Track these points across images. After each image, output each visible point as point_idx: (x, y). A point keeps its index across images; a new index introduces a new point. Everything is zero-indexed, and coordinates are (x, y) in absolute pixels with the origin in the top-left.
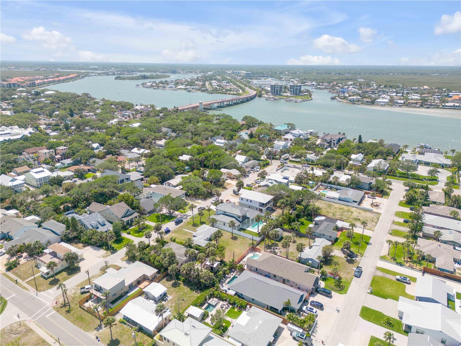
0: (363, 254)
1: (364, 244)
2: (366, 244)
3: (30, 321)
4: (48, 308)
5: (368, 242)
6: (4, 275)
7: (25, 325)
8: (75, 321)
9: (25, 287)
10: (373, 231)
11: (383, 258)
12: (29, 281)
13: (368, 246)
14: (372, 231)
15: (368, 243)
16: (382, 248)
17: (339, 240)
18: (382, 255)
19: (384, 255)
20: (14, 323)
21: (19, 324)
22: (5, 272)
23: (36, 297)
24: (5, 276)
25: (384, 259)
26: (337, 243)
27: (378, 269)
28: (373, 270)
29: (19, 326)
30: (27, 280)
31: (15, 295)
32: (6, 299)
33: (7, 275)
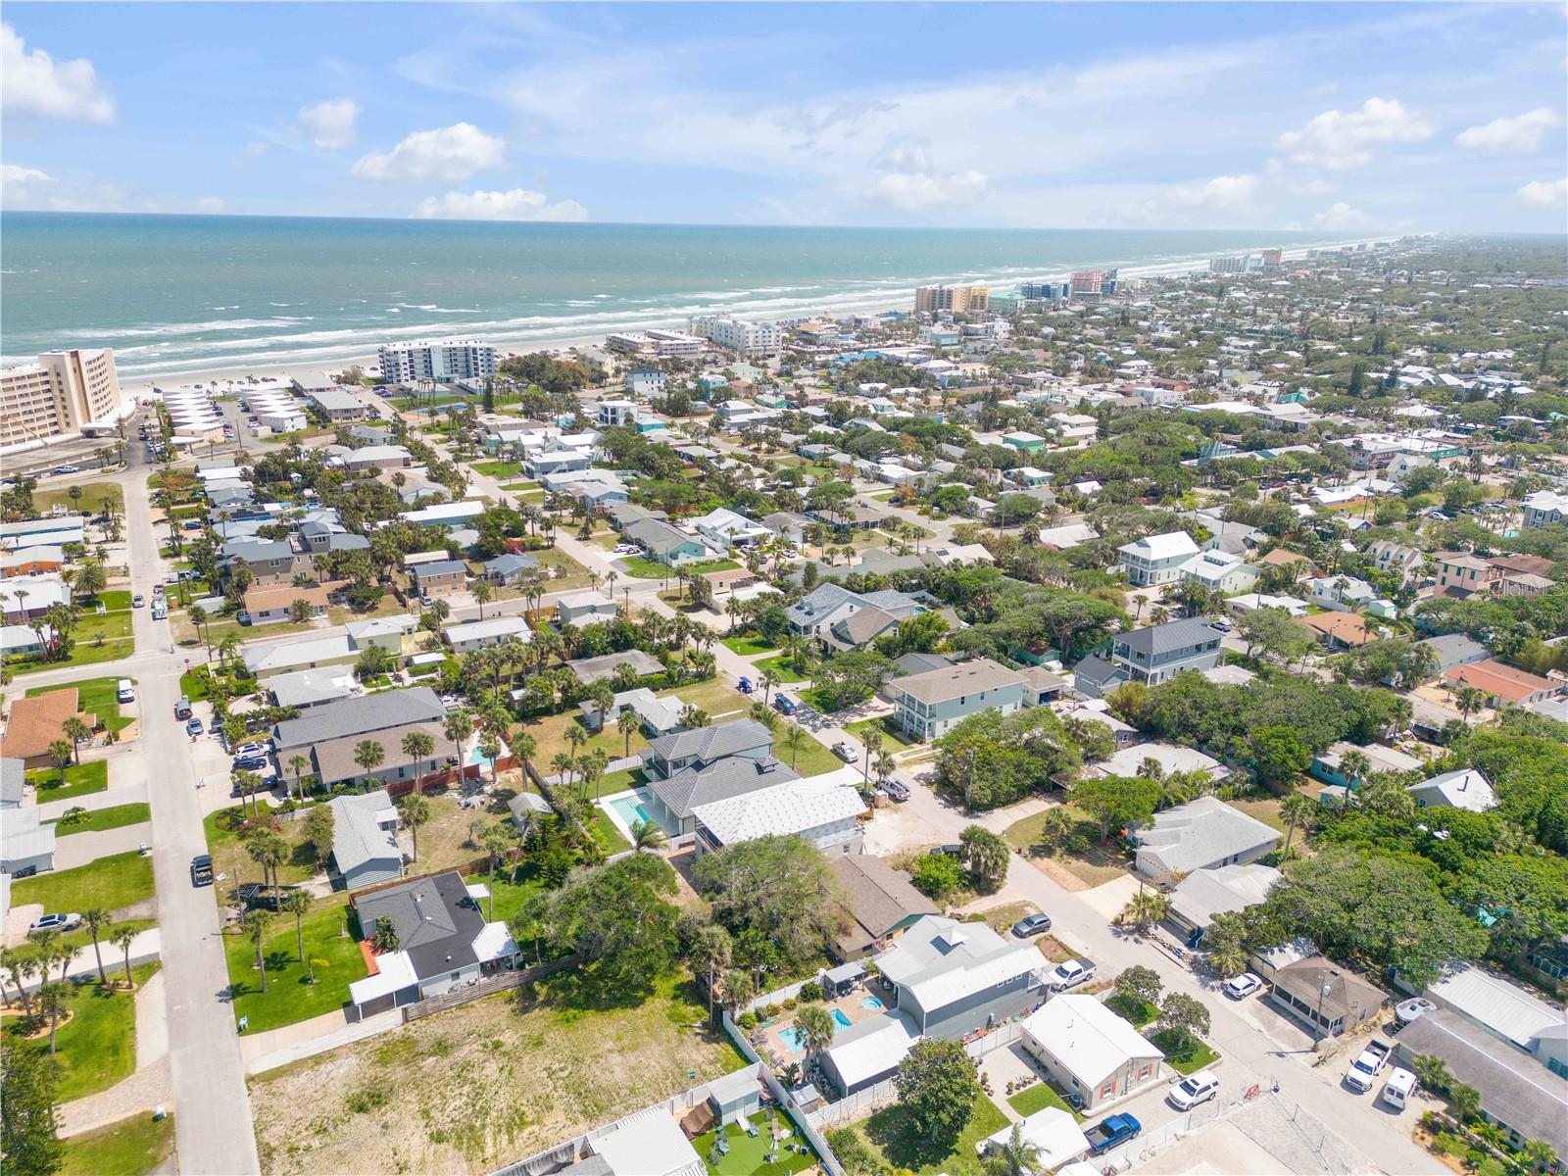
0: (225, 940)
1: (249, 981)
2: (239, 985)
5: (239, 999)
10: (251, 1079)
11: (149, 967)
13: (224, 982)
14: (255, 1070)
15: (235, 992)
16: (169, 1008)
17: (346, 934)
18: (157, 979)
19: (148, 984)
25: (143, 967)
26: (343, 924)
27: (151, 922)
28: (163, 909)
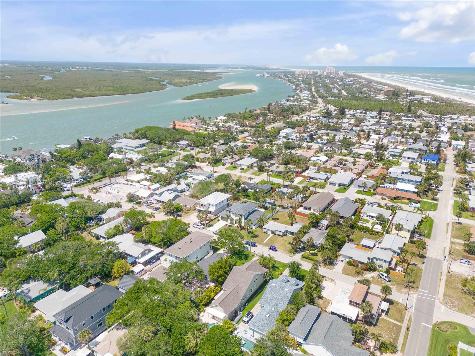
3: (438, 299)
4: (419, 295)
6: (404, 350)
7: (444, 300)
8: (419, 277)
9: (409, 320)
12: (399, 322)
20: (447, 307)
21: (446, 304)
22: (399, 352)
23: (414, 306)
24: (405, 348)
29: (447, 303)
30: (399, 324)
31: (422, 323)
32: (431, 327)
33: (402, 347)
